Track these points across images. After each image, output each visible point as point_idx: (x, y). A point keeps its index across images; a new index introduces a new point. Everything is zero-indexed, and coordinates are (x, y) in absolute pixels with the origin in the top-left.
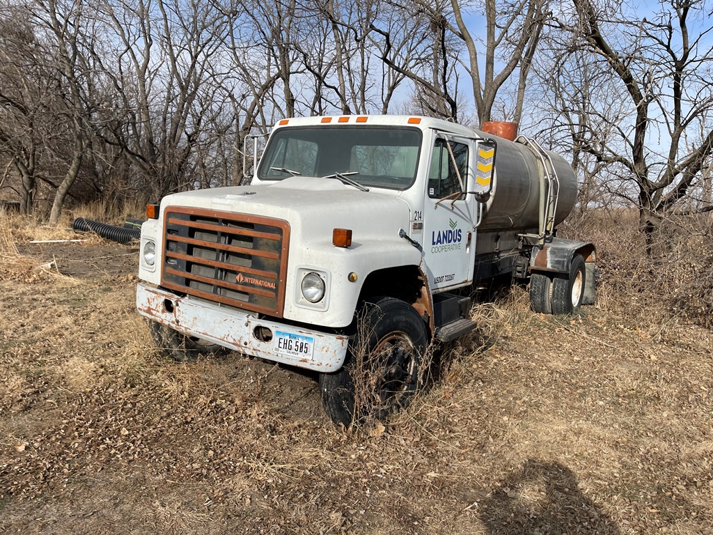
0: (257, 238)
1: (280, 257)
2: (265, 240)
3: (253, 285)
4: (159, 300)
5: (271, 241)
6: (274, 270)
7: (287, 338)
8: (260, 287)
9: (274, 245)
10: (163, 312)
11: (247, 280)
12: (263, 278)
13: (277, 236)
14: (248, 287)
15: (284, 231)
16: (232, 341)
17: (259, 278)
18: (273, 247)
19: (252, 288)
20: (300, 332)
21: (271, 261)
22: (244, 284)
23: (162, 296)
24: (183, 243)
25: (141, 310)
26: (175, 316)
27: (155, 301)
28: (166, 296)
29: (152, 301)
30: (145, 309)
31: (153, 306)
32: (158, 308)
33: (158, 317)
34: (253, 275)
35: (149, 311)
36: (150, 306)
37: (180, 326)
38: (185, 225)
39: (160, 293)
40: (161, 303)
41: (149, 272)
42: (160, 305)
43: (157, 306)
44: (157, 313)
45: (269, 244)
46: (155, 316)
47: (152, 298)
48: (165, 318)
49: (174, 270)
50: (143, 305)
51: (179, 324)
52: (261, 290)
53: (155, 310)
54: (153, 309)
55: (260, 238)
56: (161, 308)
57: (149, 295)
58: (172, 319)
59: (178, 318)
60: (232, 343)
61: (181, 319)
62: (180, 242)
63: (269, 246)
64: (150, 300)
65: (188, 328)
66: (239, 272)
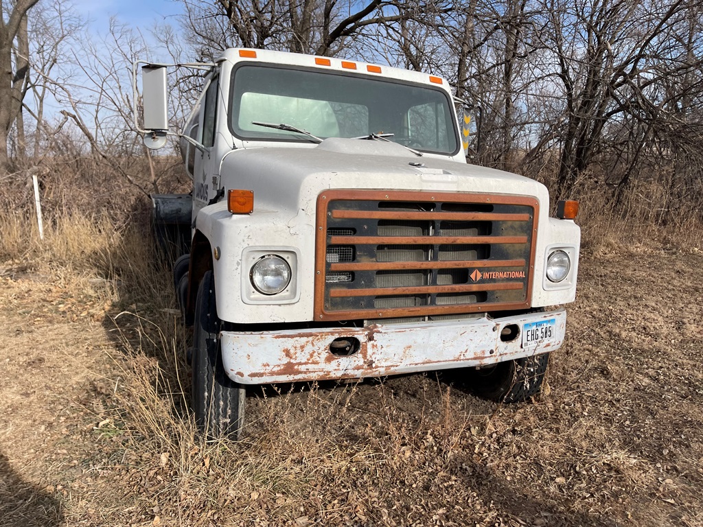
0: (498, 221)
1: (530, 240)
2: (509, 224)
4: (320, 343)
5: (517, 223)
6: (520, 256)
7: (534, 328)
8: (503, 280)
9: (521, 227)
10: (328, 360)
12: (507, 268)
13: (525, 216)
14: (486, 284)
15: (535, 210)
16: (473, 356)
17: (503, 269)
18: (520, 229)
19: (491, 284)
20: (545, 317)
21: (517, 247)
22: (482, 281)
23: (329, 336)
24: (371, 245)
25: (261, 375)
26: (365, 356)
27: (309, 349)
28: (339, 333)
29: (299, 351)
30: (276, 369)
31: (301, 357)
32: (316, 358)
33: (315, 372)
34: (493, 269)
35: (289, 369)
36: (292, 361)
37: (377, 367)
38: (372, 217)
39: (320, 333)
40: (323, 348)
41: (280, 305)
42: (320, 351)
43: (312, 356)
44: (311, 367)
45: (515, 226)
46: (305, 373)
47: (298, 346)
48: (337, 368)
49: (350, 290)
50: (268, 365)
51: (374, 365)
52: (505, 283)
53: (306, 363)
54: (300, 364)
55: (503, 221)
56: (324, 355)
57: (289, 343)
58: (357, 362)
59: (370, 359)
60: (471, 359)
61: (378, 357)
62: (363, 245)
63: (515, 229)
64: (292, 351)
65: (392, 366)
66: (473, 269)
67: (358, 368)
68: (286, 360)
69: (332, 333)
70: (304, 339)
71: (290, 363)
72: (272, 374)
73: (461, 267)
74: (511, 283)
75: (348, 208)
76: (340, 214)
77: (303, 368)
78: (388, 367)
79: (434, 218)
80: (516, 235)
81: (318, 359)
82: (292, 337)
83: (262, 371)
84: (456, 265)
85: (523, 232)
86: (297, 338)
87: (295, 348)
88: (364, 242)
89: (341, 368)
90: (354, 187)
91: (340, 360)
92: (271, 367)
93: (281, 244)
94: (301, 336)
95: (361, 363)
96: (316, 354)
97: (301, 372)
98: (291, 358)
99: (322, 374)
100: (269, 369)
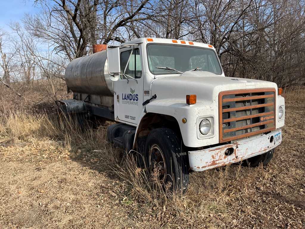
1: (274, 104)
6: (272, 110)
7: (277, 136)
10: (225, 158)
13: (273, 95)
19: (266, 122)
20: (278, 132)
21: (271, 107)
23: (225, 148)
24: (234, 111)
25: (205, 167)
26: (235, 155)
27: (219, 154)
28: (228, 146)
29: (216, 156)
30: (210, 164)
31: (217, 158)
33: (221, 163)
34: (266, 116)
37: (239, 158)
40: (223, 153)
41: (209, 138)
42: (222, 155)
44: (220, 161)
45: (270, 99)
47: (216, 153)
48: (227, 160)
49: (229, 129)
50: (207, 163)
52: (269, 121)
53: (218, 160)
55: (267, 98)
56: (224, 156)
57: (213, 153)
59: (237, 155)
60: (263, 151)
61: (239, 154)
62: (232, 112)
64: (214, 156)
65: (243, 157)
66: (261, 117)
67: (233, 159)
68: (213, 160)
70: (218, 151)
71: (214, 161)
72: (209, 166)
73: (258, 116)
74: (271, 120)
75: (227, 98)
76: (225, 100)
77: (217, 162)
79: (250, 99)
80: (271, 102)
82: (214, 150)
83: (206, 165)
85: (273, 101)
86: (216, 151)
87: (215, 154)
88: (232, 110)
89: (228, 160)
90: (228, 90)
91: (228, 157)
92: (208, 163)
93: (209, 114)
94: (217, 149)
95: (234, 157)
97: (217, 164)
98: (214, 159)
99: (223, 163)
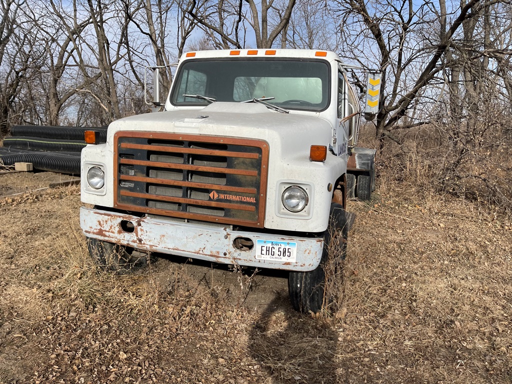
0: (231, 157)
1: (259, 174)
2: (241, 160)
3: (230, 201)
4: (114, 222)
5: (248, 160)
6: (252, 186)
7: (270, 245)
8: (237, 202)
9: (252, 163)
10: (119, 232)
11: (222, 196)
12: (241, 194)
13: (255, 155)
14: (223, 203)
15: (263, 150)
16: (209, 254)
17: (236, 194)
18: (250, 165)
19: (228, 204)
20: (282, 239)
21: (249, 178)
22: (219, 200)
23: (119, 218)
24: (142, 166)
25: (89, 232)
26: (137, 235)
27: (109, 223)
28: (123, 217)
29: (105, 223)
30: (95, 231)
31: (106, 227)
32: (113, 230)
33: (113, 238)
34: (228, 192)
35: (100, 232)
36: (102, 228)
37: (144, 244)
38: (143, 149)
39: (114, 215)
40: (116, 225)
42: (115, 226)
43: (111, 228)
44: (111, 234)
45: (246, 162)
46: (108, 237)
47: (104, 220)
48: (124, 238)
49: (131, 192)
50: (92, 228)
51: (143, 242)
52: (239, 205)
53: (109, 232)
54: (106, 231)
55: (236, 157)
56: (117, 229)
57: (101, 218)
58: (133, 238)
59: (140, 238)
60: (208, 255)
61: (145, 238)
62: (138, 165)
63: (246, 164)
64: (102, 223)
65: (153, 246)
66: (212, 190)
67: (134, 242)
68: (99, 227)
69: (120, 217)
70: (106, 217)
71: (100, 229)
72: (94, 233)
73: (203, 187)
74: (244, 205)
75: (130, 142)
76: (125, 145)
77: (107, 234)
78: (151, 246)
79: (182, 152)
80: (247, 169)
81: (114, 230)
82: (102, 214)
84: (198, 186)
85: (253, 167)
89: (126, 239)
90: (133, 130)
91: (125, 234)
94: (105, 214)
95: (135, 239)
96: (113, 227)
97: (106, 236)
98: (101, 226)
99: (116, 240)
100: (92, 230)
